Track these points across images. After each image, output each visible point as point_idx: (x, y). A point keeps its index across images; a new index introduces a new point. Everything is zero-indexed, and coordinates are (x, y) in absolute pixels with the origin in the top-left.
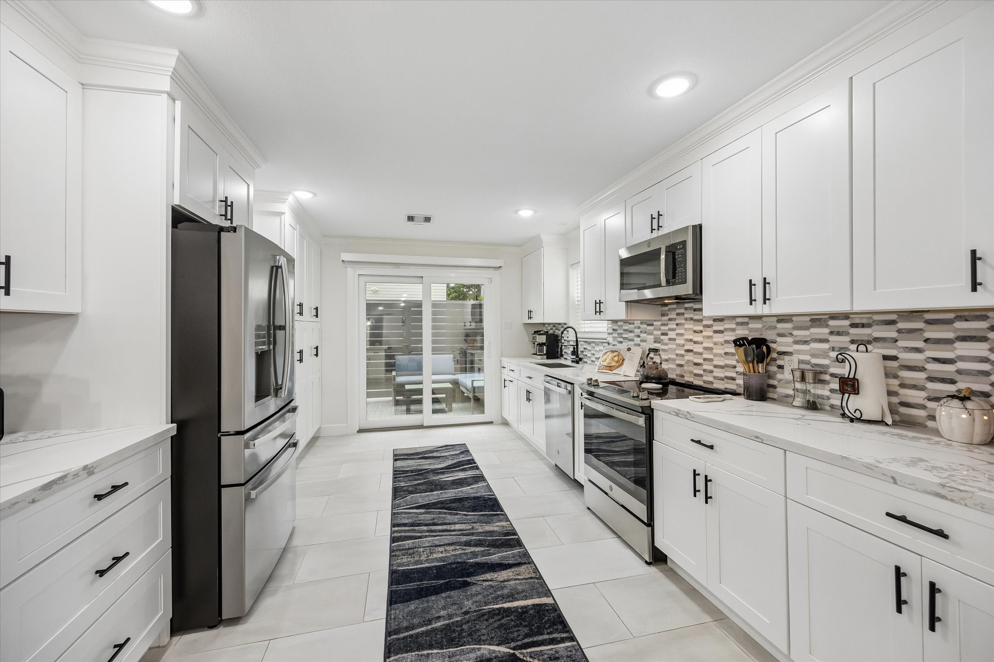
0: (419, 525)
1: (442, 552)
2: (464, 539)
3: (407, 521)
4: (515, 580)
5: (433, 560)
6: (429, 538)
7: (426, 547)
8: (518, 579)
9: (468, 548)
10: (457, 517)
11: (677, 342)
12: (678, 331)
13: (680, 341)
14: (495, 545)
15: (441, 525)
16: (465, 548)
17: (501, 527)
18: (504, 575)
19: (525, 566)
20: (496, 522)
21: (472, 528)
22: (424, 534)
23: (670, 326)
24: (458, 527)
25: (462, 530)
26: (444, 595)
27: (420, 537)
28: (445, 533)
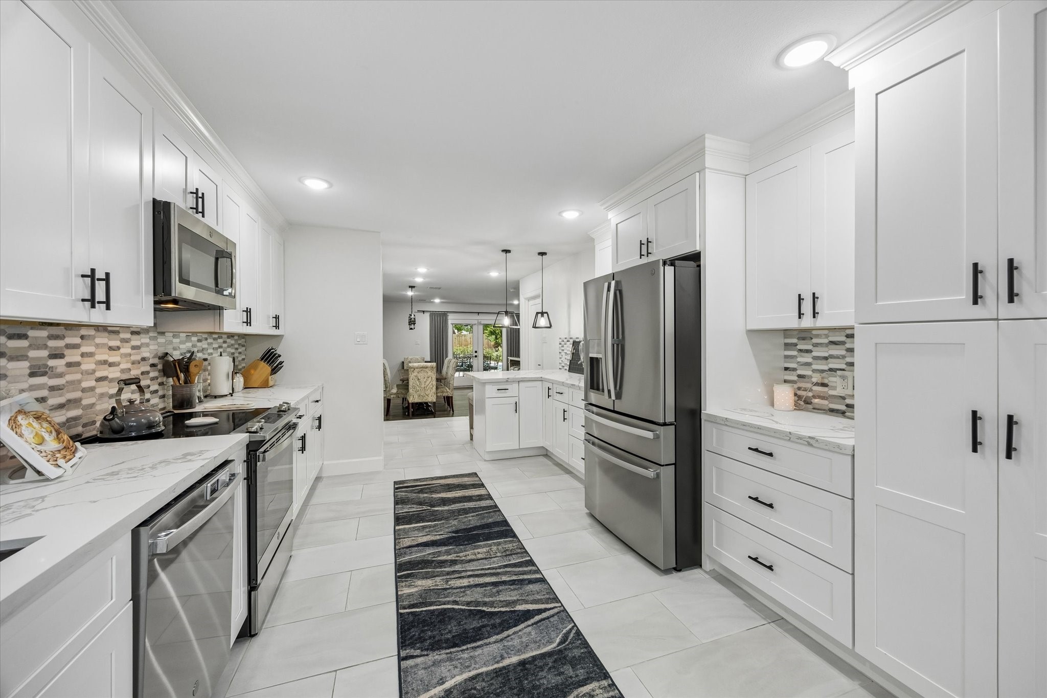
0: (513, 582)
1: (479, 553)
2: (457, 567)
3: (531, 587)
4: (417, 537)
5: (485, 546)
6: (495, 566)
7: (495, 557)
8: (414, 537)
9: (454, 558)
10: (468, 599)
11: (84, 367)
12: (84, 349)
13: (88, 365)
14: (425, 563)
15: (487, 583)
16: (457, 559)
17: (412, 585)
18: (425, 539)
19: (405, 546)
20: (416, 592)
21: (448, 581)
22: (502, 570)
23: (68, 340)
24: (465, 582)
25: (460, 578)
26: (471, 526)
27: (506, 566)
28: (480, 572)
